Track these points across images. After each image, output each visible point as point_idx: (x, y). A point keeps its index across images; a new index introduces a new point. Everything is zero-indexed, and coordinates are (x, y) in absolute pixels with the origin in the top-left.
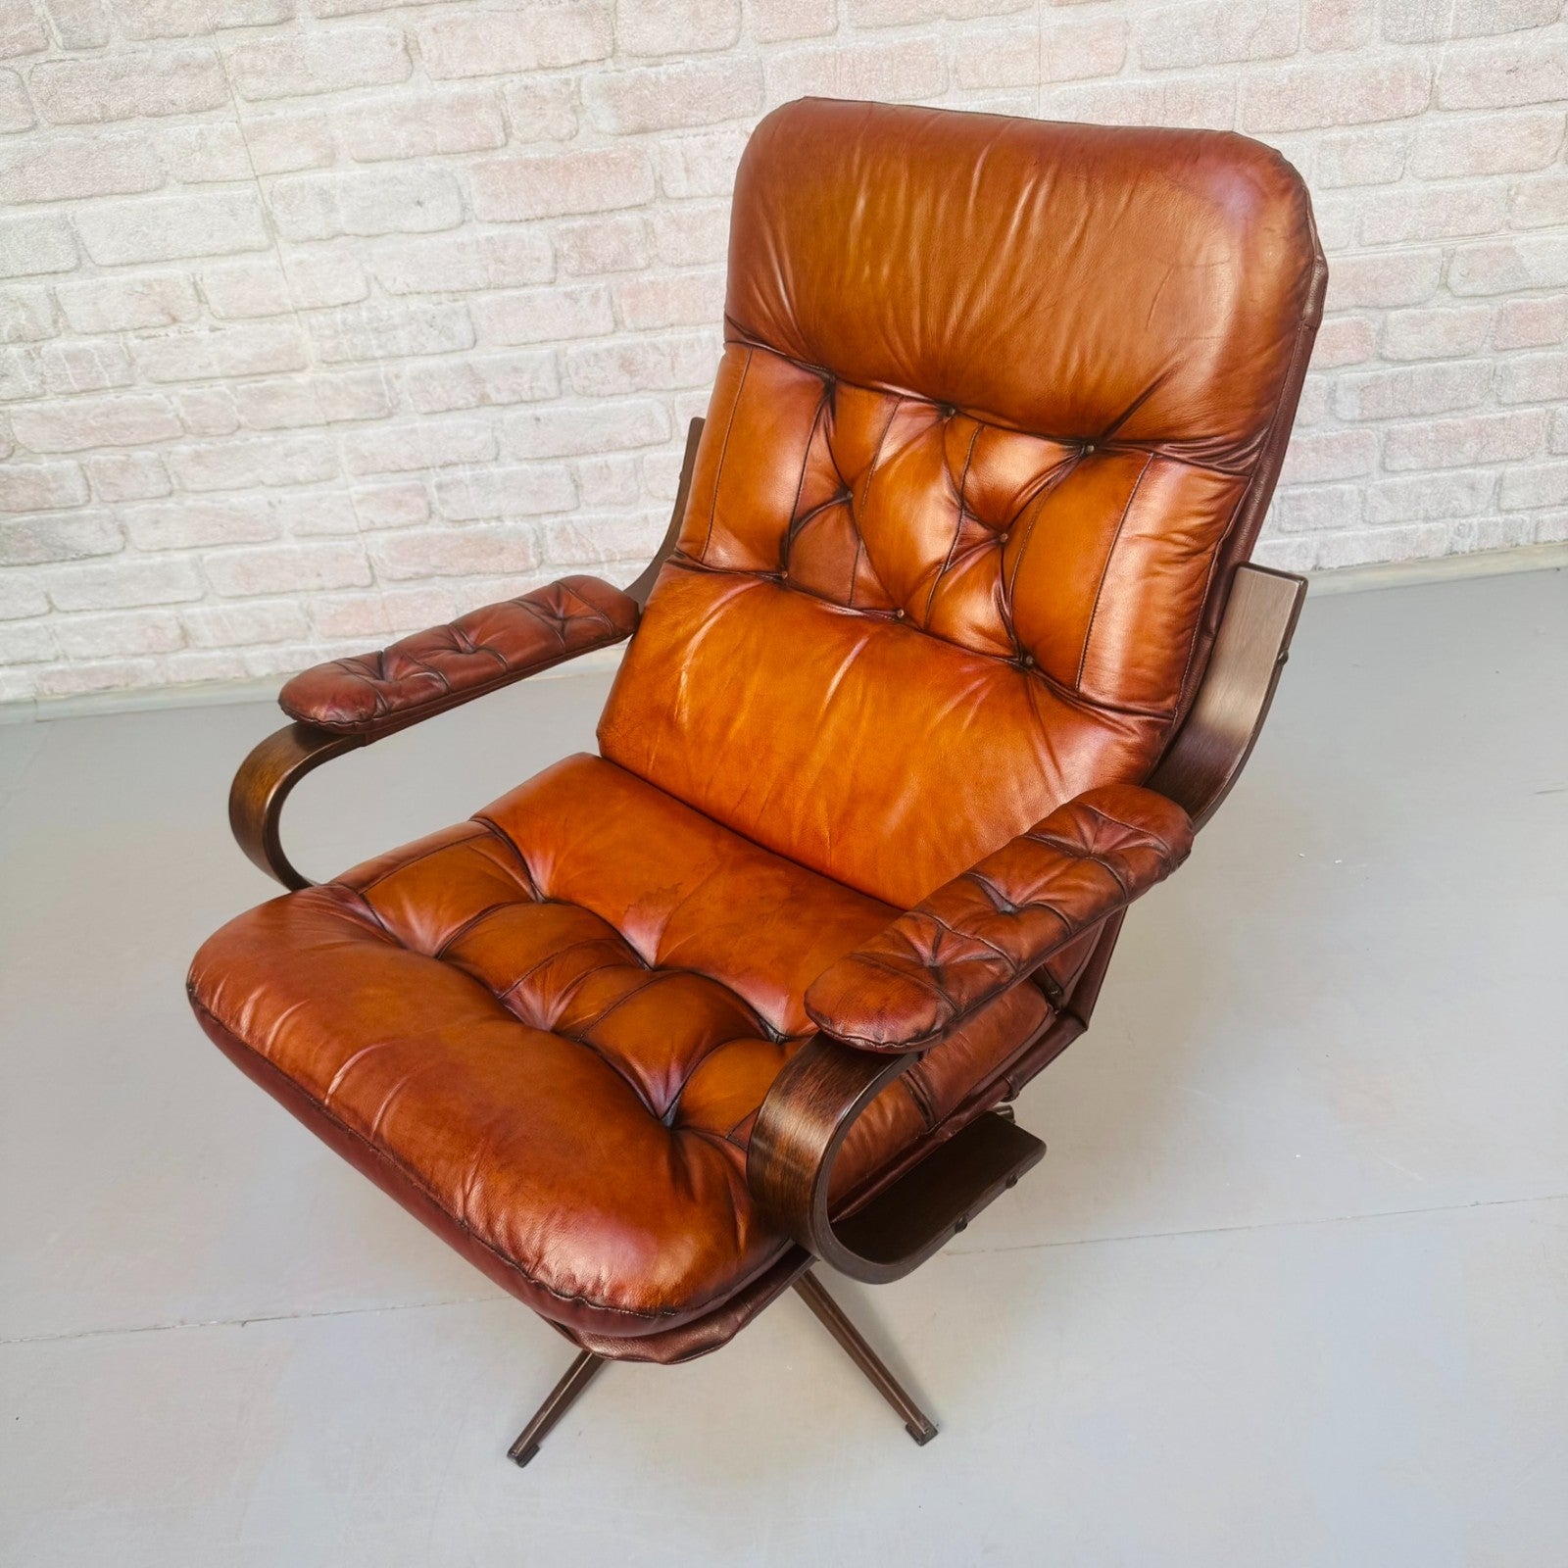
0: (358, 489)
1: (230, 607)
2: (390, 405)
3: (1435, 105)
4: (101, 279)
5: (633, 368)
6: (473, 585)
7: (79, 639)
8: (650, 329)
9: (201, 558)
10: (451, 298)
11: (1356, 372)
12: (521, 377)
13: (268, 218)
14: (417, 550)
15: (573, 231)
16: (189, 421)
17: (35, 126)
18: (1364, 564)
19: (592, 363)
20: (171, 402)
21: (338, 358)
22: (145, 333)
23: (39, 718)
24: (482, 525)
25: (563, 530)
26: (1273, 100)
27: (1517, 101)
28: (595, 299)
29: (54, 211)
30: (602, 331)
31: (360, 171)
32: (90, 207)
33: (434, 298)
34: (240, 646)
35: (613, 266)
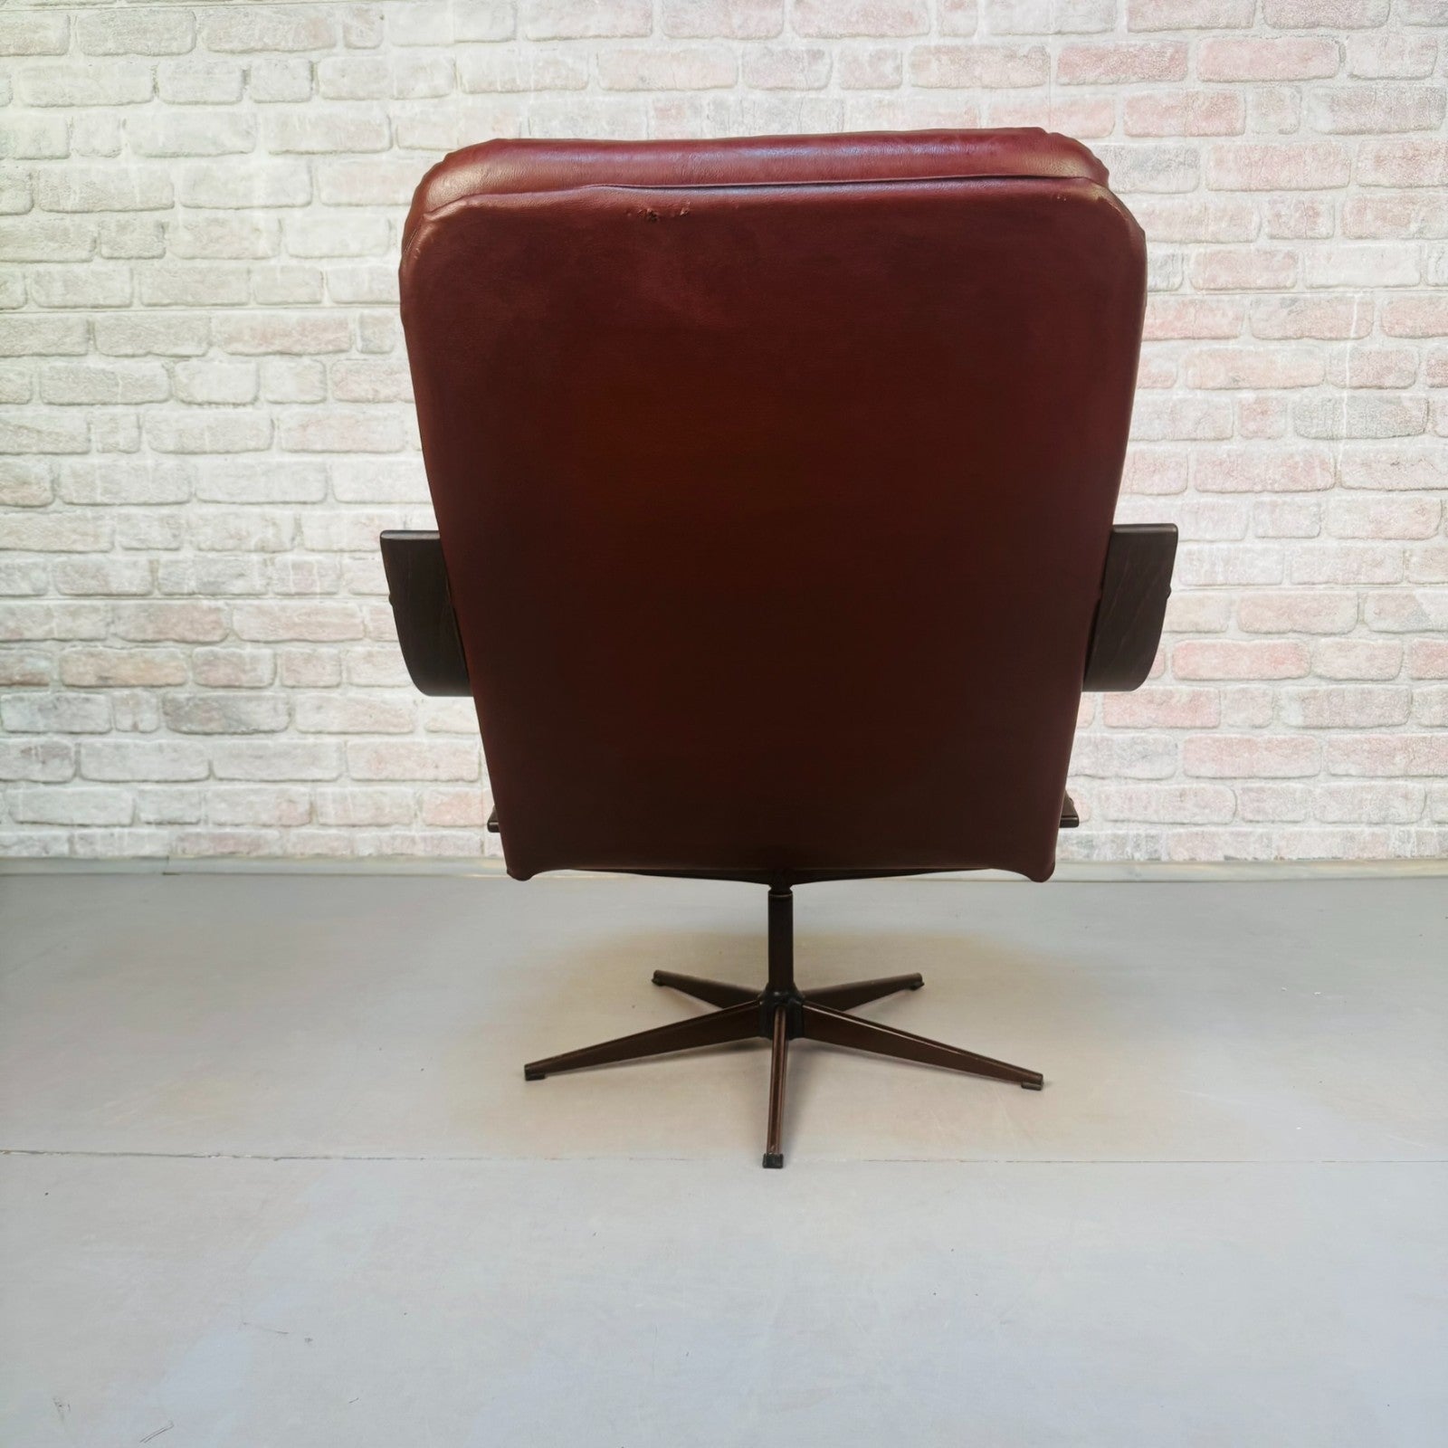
1: (356, 789)
3: (1338, 483)
4: (337, 512)
7: (223, 805)
9: (346, 743)
11: (1297, 685)
16: (371, 628)
17: (324, 400)
18: (1319, 858)
20: (361, 611)
22: (358, 555)
23: (167, 871)
26: (1216, 469)
27: (1402, 486)
29: (318, 459)
32: (346, 459)
34: (354, 826)
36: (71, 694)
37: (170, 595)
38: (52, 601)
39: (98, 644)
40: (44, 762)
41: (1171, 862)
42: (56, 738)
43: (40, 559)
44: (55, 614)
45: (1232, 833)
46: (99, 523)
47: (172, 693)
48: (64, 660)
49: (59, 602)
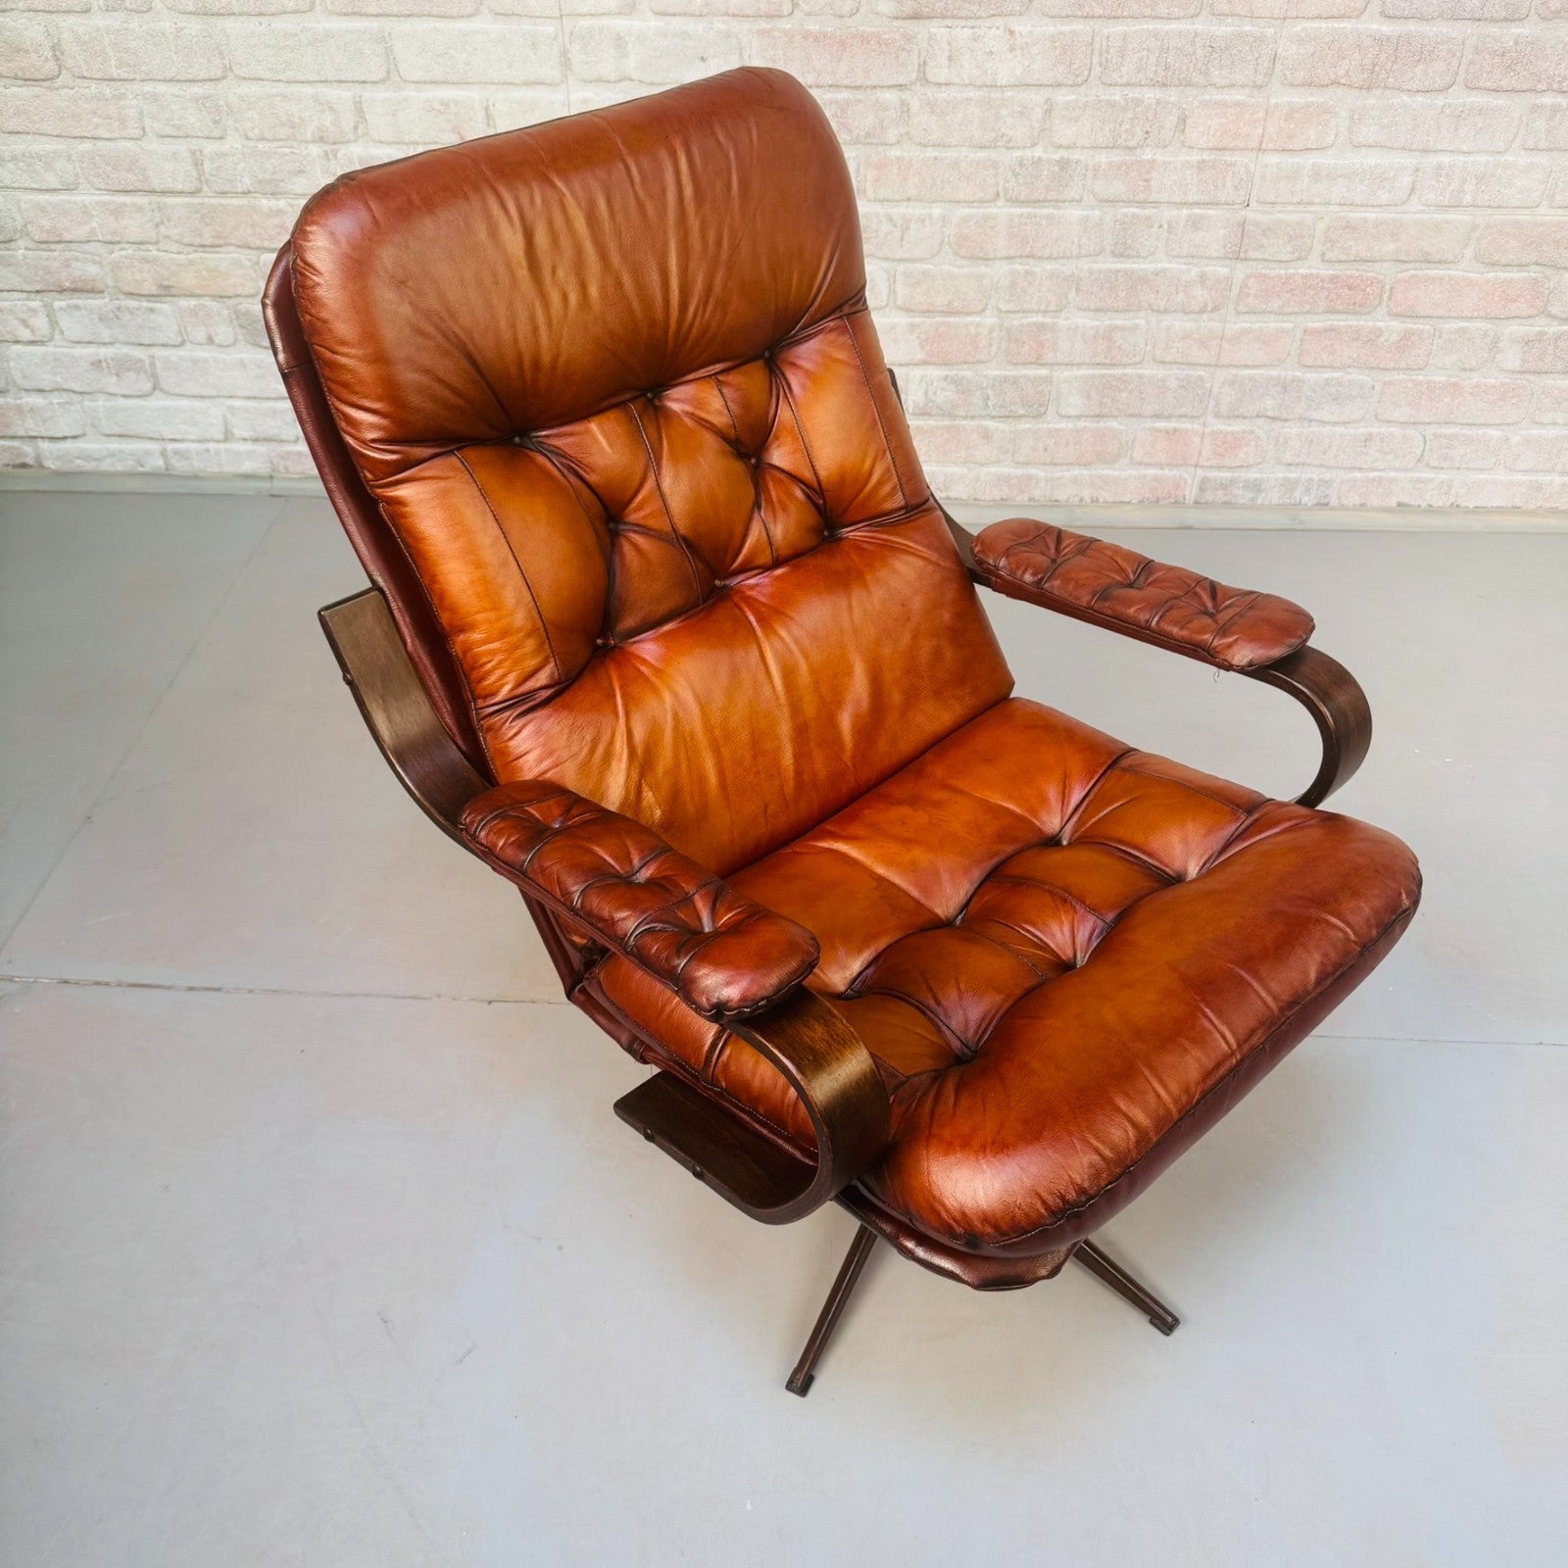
4: (404, 93)
8: (888, 201)
11: (1524, 325)
13: (564, 54)
15: (837, 102)
18: (1498, 507)
23: (275, 493)
26: (1496, 60)
29: (374, 25)
31: (655, 23)
32: (407, 26)
35: (866, 137)
36: (133, 303)
37: (223, 193)
38: (86, 197)
39: (150, 247)
40: (118, 375)
41: (1343, 508)
42: (126, 350)
43: (60, 146)
44: (94, 213)
45: (1411, 480)
46: (121, 103)
47: (244, 305)
48: (116, 266)
49: (95, 198)
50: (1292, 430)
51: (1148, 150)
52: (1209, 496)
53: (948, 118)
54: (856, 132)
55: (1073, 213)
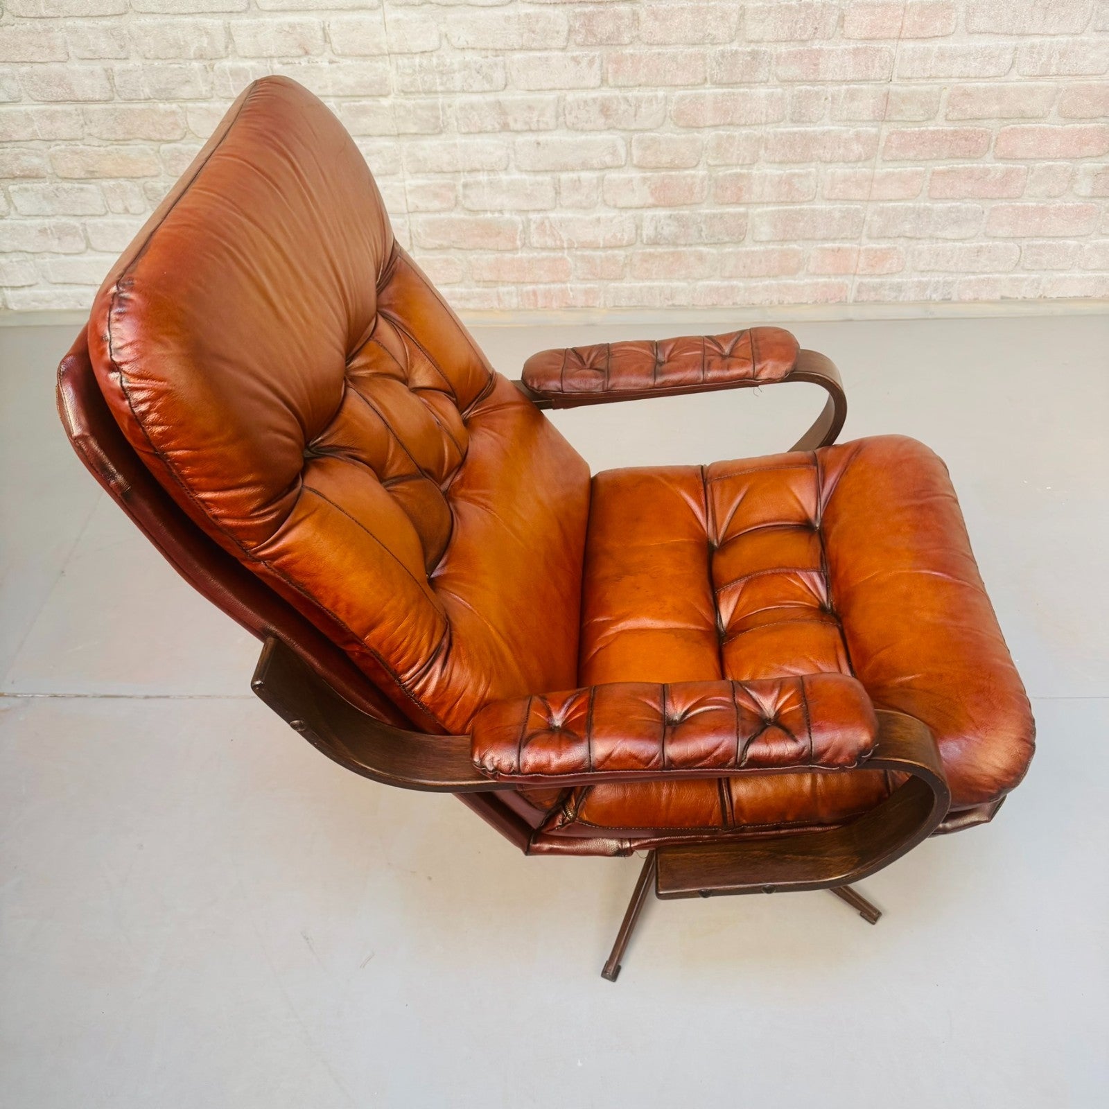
0: (411, 182)
2: (442, 125)
4: (261, 20)
5: (608, 113)
6: (475, 256)
10: (494, 54)
11: (1094, 162)
12: (532, 114)
14: (443, 229)
15: (585, 14)
18: (1075, 297)
19: (581, 108)
21: (413, 89)
22: (285, 60)
24: (489, 215)
25: (543, 223)
28: (591, 62)
30: (592, 86)
33: (483, 53)
35: (607, 40)
36: (67, 185)
37: (130, 100)
38: (28, 107)
39: (78, 143)
40: (59, 239)
41: (961, 301)
42: (64, 220)
43: (6, 69)
44: (35, 119)
45: (1011, 279)
46: (50, 35)
47: (151, 183)
48: (53, 158)
49: (35, 108)
50: (924, 246)
51: (816, 42)
52: (865, 297)
53: (668, 23)
54: (599, 36)
55: (762, 91)
